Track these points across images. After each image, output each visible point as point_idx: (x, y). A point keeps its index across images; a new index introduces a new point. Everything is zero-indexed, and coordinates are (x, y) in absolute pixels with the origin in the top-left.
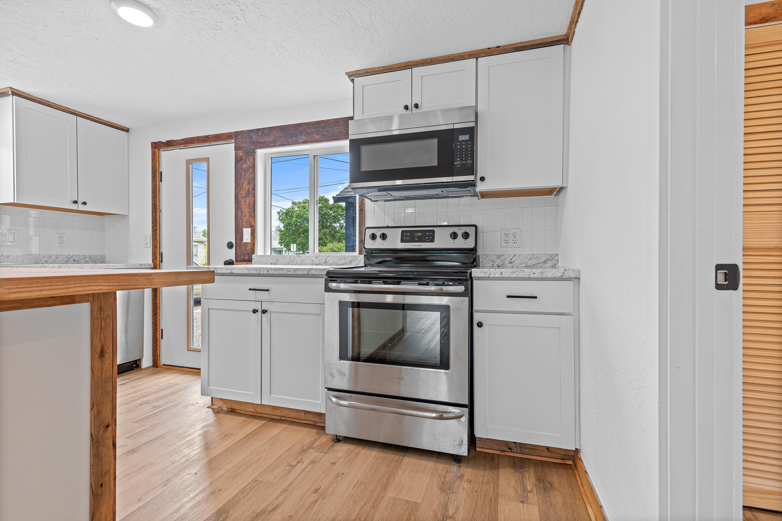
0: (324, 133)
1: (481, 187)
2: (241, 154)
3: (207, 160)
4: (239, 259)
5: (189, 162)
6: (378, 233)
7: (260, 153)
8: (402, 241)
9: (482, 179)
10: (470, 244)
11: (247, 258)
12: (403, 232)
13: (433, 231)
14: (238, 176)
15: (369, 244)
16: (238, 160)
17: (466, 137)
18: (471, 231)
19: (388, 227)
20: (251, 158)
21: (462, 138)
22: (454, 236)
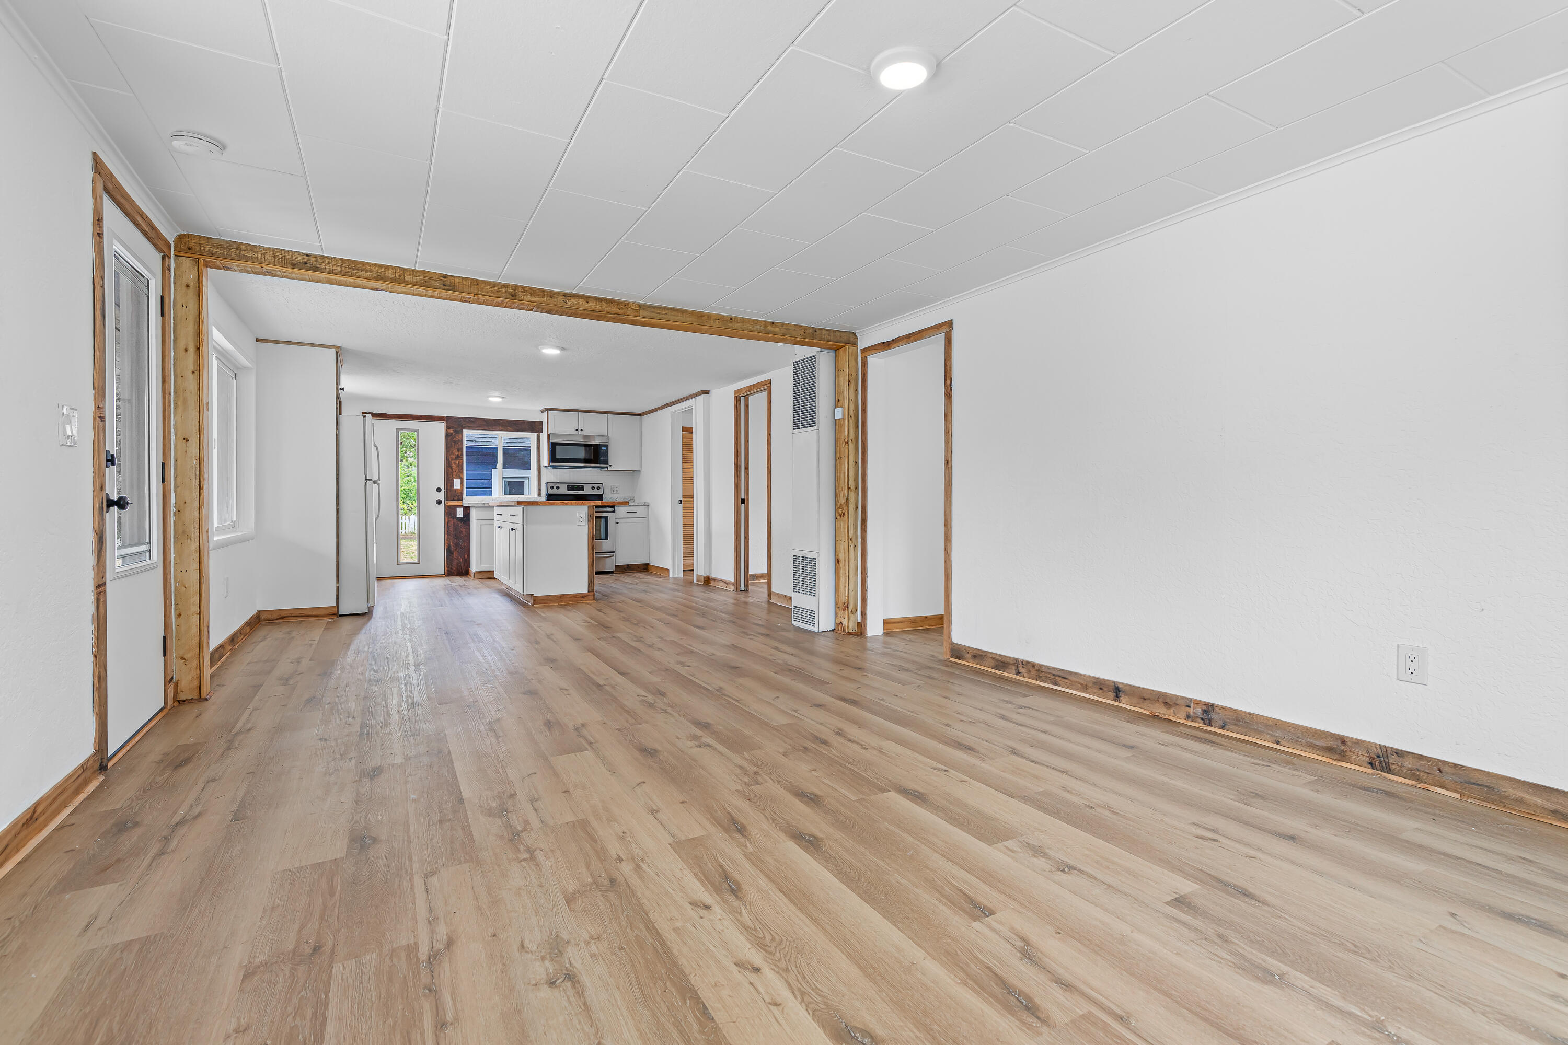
0: (515, 427)
1: (610, 468)
2: (451, 431)
3: (417, 431)
4: (449, 499)
5: (398, 430)
6: (555, 486)
7: (465, 432)
8: (568, 490)
9: (610, 466)
10: (600, 492)
11: (456, 498)
12: (568, 485)
13: (583, 486)
14: (449, 445)
15: (551, 492)
16: (448, 435)
17: (605, 448)
18: (600, 486)
19: (558, 483)
20: (460, 435)
21: (604, 448)
22: (593, 488)
